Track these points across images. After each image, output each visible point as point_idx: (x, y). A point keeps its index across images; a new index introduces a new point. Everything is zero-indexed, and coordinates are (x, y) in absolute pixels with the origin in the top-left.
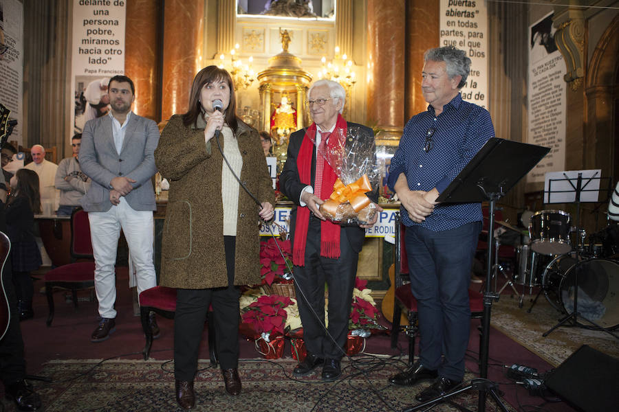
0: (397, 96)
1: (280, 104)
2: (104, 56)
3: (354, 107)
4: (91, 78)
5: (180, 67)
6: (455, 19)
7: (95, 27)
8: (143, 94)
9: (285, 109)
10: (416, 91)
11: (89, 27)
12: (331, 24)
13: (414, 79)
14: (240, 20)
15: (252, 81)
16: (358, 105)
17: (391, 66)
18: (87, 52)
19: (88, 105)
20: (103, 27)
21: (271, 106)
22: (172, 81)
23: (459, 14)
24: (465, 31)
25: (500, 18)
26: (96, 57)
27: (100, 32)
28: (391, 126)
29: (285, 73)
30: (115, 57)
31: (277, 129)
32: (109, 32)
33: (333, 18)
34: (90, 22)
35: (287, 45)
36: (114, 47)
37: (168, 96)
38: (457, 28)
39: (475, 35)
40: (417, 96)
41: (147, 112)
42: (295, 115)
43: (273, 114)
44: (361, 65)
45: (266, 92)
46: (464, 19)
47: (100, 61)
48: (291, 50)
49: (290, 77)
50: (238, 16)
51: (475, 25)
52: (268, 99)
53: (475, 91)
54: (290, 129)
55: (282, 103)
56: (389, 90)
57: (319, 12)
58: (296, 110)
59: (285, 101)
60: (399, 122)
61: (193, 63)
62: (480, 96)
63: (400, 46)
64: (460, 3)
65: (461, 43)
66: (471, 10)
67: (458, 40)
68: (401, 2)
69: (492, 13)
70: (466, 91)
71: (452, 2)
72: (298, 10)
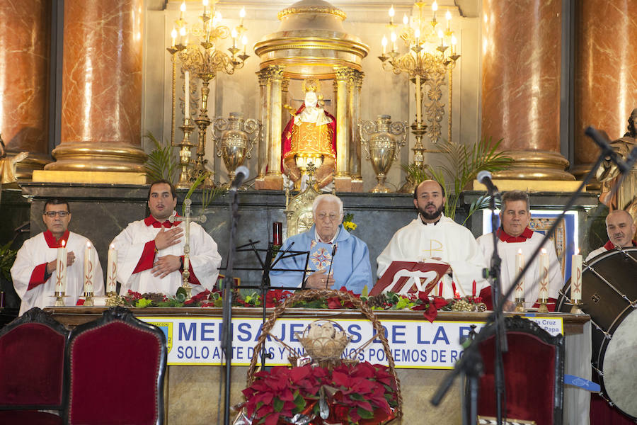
0: (542, 86)
1: (303, 106)
3: (457, 106)
5: (100, 35)
8: (17, 81)
9: (313, 117)
10: (596, 69)
13: (591, 41)
15: (245, 57)
16: (467, 97)
17: (531, 26)
21: (283, 110)
22: (83, 63)
28: (529, 150)
29: (311, 44)
31: (296, 156)
37: (76, 92)
40: (596, 79)
41: (25, 118)
42: (333, 127)
43: (288, 127)
44: (474, 16)
45: (273, 84)
49: (323, 53)
52: (278, 98)
54: (322, 157)
55: (307, 104)
56: (527, 74)
58: (334, 119)
59: (311, 99)
60: (548, 142)
61: (127, 26)
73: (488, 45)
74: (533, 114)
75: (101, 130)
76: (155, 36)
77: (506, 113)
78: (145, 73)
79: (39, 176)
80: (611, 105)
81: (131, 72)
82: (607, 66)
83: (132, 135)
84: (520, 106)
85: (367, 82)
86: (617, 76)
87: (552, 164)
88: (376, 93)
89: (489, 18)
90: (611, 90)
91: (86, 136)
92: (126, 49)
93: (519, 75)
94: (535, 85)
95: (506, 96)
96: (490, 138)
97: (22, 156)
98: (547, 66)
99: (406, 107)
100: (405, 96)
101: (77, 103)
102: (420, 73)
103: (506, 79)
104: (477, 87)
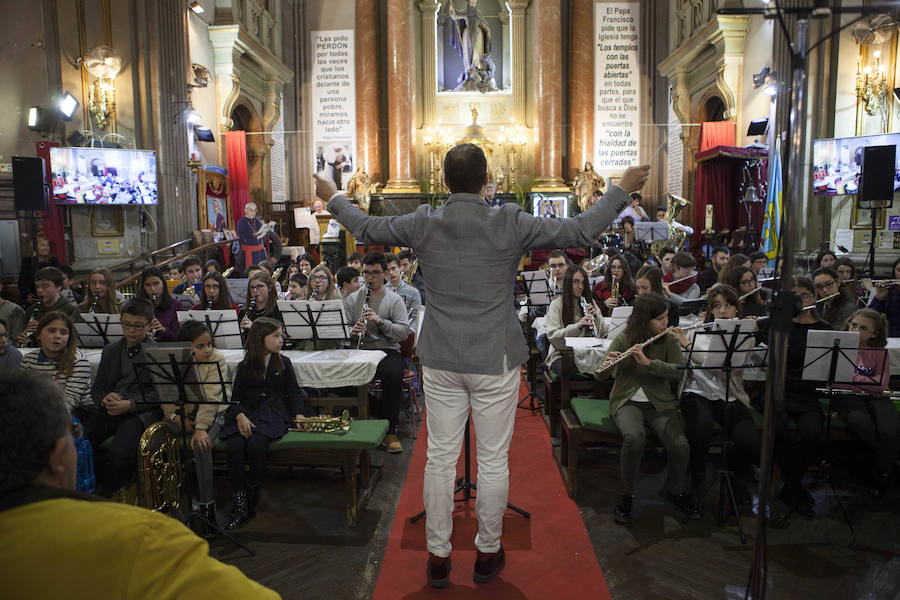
0: (555, 155)
2: (336, 126)
4: (327, 143)
5: (402, 141)
6: (612, 80)
7: (329, 103)
11: (324, 103)
12: (509, 96)
13: (573, 137)
14: (439, 97)
17: (551, 134)
18: (324, 123)
19: (326, 164)
20: (335, 103)
23: (615, 75)
24: (620, 89)
25: (650, 76)
26: (331, 126)
27: (333, 107)
28: (551, 177)
30: (345, 126)
32: (340, 107)
33: (509, 91)
34: (325, 100)
35: (475, 119)
36: (344, 118)
38: (614, 88)
39: (629, 92)
41: (376, 170)
44: (532, 128)
46: (619, 80)
47: (334, 129)
48: (478, 123)
50: (437, 93)
51: (629, 84)
53: (629, 139)
56: (550, 150)
57: (501, 87)
60: (556, 175)
61: (410, 137)
62: (633, 143)
63: (557, 118)
64: (616, 66)
65: (617, 100)
66: (625, 71)
67: (614, 97)
68: (558, 84)
69: (643, 73)
70: (621, 139)
71: (609, 66)
72: (483, 87)
73: (536, 139)
74: (552, 162)
75: (403, 175)
76: (419, 139)
77: (543, 164)
78: (416, 154)
79: (384, 191)
80: (580, 159)
81: (412, 154)
82: (579, 145)
83: (414, 176)
84: (547, 161)
85: (494, 153)
86: (582, 148)
87: (558, 182)
88: (498, 156)
89: (536, 130)
90: (580, 154)
91: (399, 177)
92: (411, 145)
93: (547, 150)
94: (552, 154)
95: (543, 159)
96: (538, 174)
97: (378, 184)
98: (556, 147)
99: (508, 161)
100: (508, 157)
101: (395, 166)
102: (513, 150)
103: (543, 152)
104: (533, 155)
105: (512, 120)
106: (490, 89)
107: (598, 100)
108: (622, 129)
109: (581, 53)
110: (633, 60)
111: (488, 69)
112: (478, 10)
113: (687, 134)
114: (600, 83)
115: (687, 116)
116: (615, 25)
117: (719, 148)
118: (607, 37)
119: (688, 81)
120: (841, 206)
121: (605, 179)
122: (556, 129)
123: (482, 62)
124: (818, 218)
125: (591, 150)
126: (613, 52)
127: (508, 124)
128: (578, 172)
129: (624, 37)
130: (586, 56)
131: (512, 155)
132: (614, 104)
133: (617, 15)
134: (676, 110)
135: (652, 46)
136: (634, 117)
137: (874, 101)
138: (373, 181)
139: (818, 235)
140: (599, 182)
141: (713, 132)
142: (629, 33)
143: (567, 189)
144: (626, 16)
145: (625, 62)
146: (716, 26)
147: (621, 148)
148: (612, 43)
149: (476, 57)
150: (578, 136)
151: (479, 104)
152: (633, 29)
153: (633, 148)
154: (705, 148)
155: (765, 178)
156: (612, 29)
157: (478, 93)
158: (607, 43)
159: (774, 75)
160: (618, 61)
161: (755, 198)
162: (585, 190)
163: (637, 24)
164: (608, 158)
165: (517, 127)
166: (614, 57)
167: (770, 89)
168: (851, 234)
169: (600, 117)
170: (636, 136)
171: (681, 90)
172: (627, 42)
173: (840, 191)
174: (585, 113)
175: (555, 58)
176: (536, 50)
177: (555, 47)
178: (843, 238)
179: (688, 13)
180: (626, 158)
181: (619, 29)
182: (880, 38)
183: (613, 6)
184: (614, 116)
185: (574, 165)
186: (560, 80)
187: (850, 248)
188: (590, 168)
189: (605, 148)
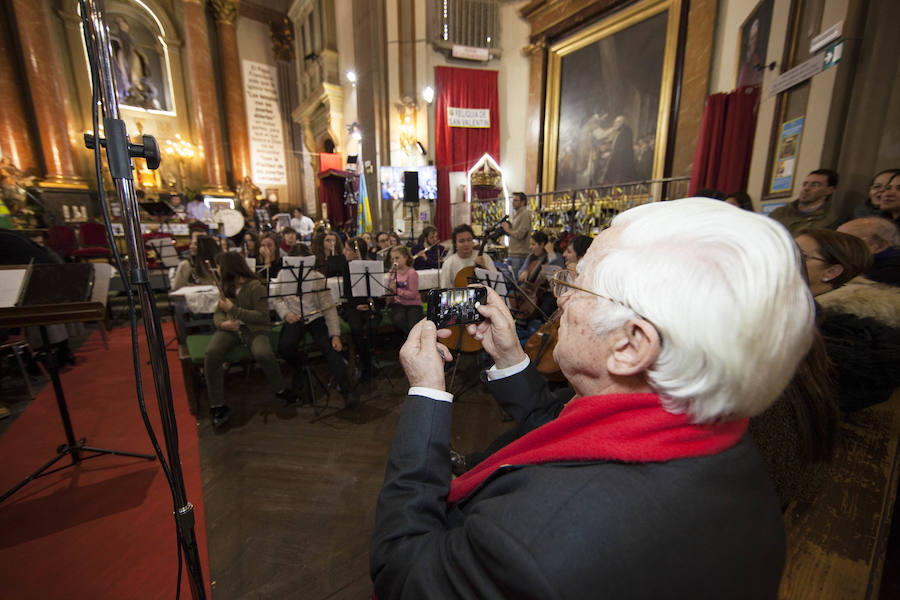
5: (57, 139)
6: (261, 120)
12: (173, 117)
13: (234, 157)
16: (198, 168)
23: (263, 117)
24: (268, 127)
25: (288, 121)
28: (218, 184)
33: (173, 113)
38: (264, 126)
39: (274, 131)
46: (266, 120)
51: (273, 125)
53: (277, 163)
60: (222, 181)
61: (68, 137)
62: (281, 167)
63: (218, 141)
64: (263, 110)
65: (266, 135)
66: (269, 115)
67: (264, 132)
68: (216, 113)
69: (283, 118)
70: (273, 162)
71: (257, 109)
72: (146, 104)
73: (202, 155)
74: (218, 174)
75: (65, 171)
77: (209, 174)
79: (42, 184)
82: (239, 164)
83: (78, 173)
84: (213, 172)
86: (242, 166)
87: (224, 188)
88: (169, 165)
89: (201, 147)
91: (59, 173)
93: (212, 164)
94: (217, 167)
96: (207, 181)
97: (32, 177)
98: (220, 163)
99: (179, 168)
100: (178, 166)
101: (52, 161)
102: (182, 161)
104: (201, 165)
105: (178, 136)
106: (153, 108)
107: (252, 133)
108: (272, 156)
109: (233, 94)
110: (275, 107)
111: (150, 91)
112: (132, 37)
113: (314, 163)
114: (252, 121)
115: (312, 149)
116: (259, 79)
117: (331, 170)
118: (254, 87)
119: (313, 127)
120: (398, 206)
121: (263, 189)
122: (218, 149)
123: (143, 84)
124: (387, 214)
125: (249, 167)
126: (260, 100)
127: (175, 140)
128: (240, 183)
129: (267, 90)
130: (237, 97)
131: (181, 165)
132: (263, 137)
133: (259, 73)
134: (307, 147)
135: (288, 98)
136: (280, 148)
137: (408, 147)
138: (26, 175)
139: (388, 223)
140: (257, 191)
141: (327, 159)
142: (269, 87)
143: (232, 194)
144: (267, 75)
145: (269, 108)
146: (323, 90)
147: (272, 169)
148: (258, 92)
149: (136, 78)
150: (238, 156)
151: (143, 119)
152: (273, 85)
153: (281, 170)
154: (323, 170)
155: (357, 189)
156: (256, 82)
157: (141, 109)
158: (254, 92)
159: (358, 127)
160: (264, 107)
161: (353, 202)
162: (246, 196)
163: (276, 82)
164: (263, 175)
165: (183, 142)
166: (261, 104)
167: (357, 136)
168: (403, 222)
169: (254, 146)
170: (282, 161)
171: (307, 133)
172: (269, 94)
173: (396, 198)
174: (241, 140)
175: (211, 94)
176: (193, 83)
177: (210, 84)
178: (400, 225)
179: (308, 80)
180: (277, 176)
181: (263, 83)
182: (409, 111)
183: (257, 65)
184: (265, 146)
185: (237, 178)
186: (216, 110)
187: (403, 230)
188: (249, 181)
189: (260, 168)
